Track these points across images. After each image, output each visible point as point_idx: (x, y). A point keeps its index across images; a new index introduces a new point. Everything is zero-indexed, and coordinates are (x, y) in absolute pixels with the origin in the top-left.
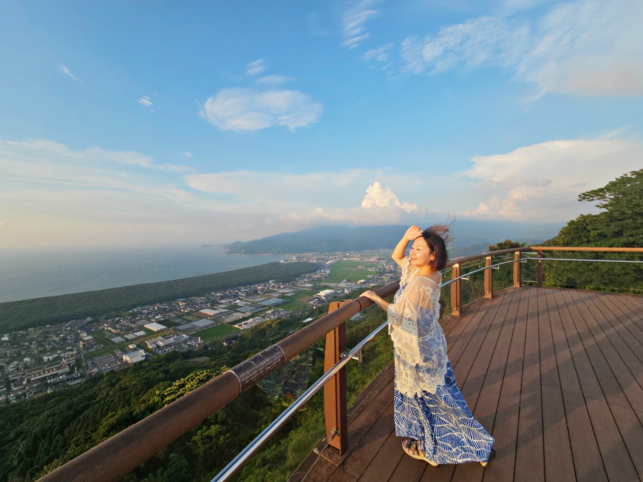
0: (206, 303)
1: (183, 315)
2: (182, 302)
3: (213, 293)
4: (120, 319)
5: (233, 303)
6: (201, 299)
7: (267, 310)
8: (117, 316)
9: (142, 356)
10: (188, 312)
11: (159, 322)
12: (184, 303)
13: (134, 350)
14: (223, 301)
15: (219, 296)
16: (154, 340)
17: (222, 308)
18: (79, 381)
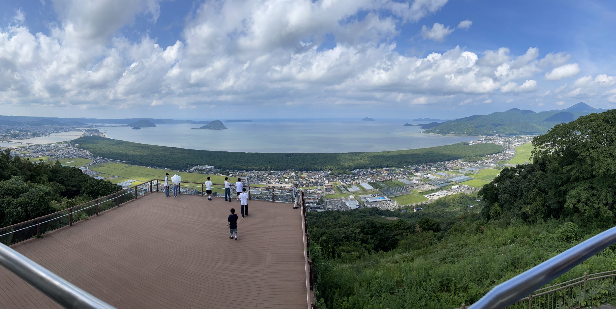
0: (404, 173)
1: (386, 181)
2: (386, 170)
3: (410, 166)
4: (346, 176)
5: (425, 176)
6: (401, 170)
7: (453, 185)
8: (345, 173)
9: (357, 206)
10: (390, 179)
11: (370, 183)
12: (387, 172)
13: (352, 200)
14: (416, 174)
15: (414, 169)
16: (366, 196)
17: (416, 180)
18: (322, 211)
